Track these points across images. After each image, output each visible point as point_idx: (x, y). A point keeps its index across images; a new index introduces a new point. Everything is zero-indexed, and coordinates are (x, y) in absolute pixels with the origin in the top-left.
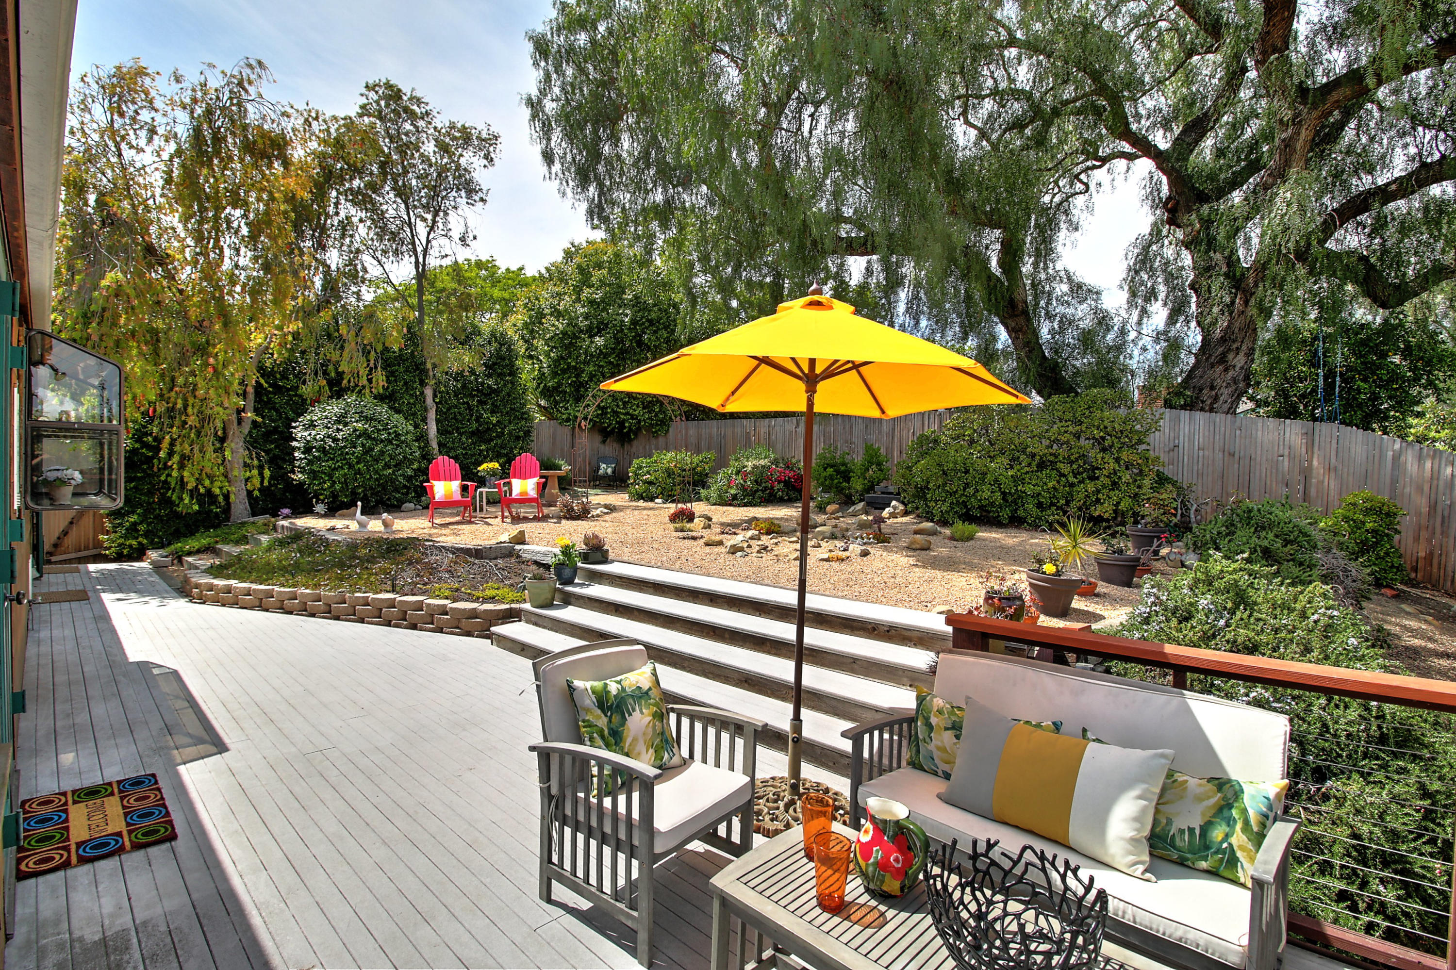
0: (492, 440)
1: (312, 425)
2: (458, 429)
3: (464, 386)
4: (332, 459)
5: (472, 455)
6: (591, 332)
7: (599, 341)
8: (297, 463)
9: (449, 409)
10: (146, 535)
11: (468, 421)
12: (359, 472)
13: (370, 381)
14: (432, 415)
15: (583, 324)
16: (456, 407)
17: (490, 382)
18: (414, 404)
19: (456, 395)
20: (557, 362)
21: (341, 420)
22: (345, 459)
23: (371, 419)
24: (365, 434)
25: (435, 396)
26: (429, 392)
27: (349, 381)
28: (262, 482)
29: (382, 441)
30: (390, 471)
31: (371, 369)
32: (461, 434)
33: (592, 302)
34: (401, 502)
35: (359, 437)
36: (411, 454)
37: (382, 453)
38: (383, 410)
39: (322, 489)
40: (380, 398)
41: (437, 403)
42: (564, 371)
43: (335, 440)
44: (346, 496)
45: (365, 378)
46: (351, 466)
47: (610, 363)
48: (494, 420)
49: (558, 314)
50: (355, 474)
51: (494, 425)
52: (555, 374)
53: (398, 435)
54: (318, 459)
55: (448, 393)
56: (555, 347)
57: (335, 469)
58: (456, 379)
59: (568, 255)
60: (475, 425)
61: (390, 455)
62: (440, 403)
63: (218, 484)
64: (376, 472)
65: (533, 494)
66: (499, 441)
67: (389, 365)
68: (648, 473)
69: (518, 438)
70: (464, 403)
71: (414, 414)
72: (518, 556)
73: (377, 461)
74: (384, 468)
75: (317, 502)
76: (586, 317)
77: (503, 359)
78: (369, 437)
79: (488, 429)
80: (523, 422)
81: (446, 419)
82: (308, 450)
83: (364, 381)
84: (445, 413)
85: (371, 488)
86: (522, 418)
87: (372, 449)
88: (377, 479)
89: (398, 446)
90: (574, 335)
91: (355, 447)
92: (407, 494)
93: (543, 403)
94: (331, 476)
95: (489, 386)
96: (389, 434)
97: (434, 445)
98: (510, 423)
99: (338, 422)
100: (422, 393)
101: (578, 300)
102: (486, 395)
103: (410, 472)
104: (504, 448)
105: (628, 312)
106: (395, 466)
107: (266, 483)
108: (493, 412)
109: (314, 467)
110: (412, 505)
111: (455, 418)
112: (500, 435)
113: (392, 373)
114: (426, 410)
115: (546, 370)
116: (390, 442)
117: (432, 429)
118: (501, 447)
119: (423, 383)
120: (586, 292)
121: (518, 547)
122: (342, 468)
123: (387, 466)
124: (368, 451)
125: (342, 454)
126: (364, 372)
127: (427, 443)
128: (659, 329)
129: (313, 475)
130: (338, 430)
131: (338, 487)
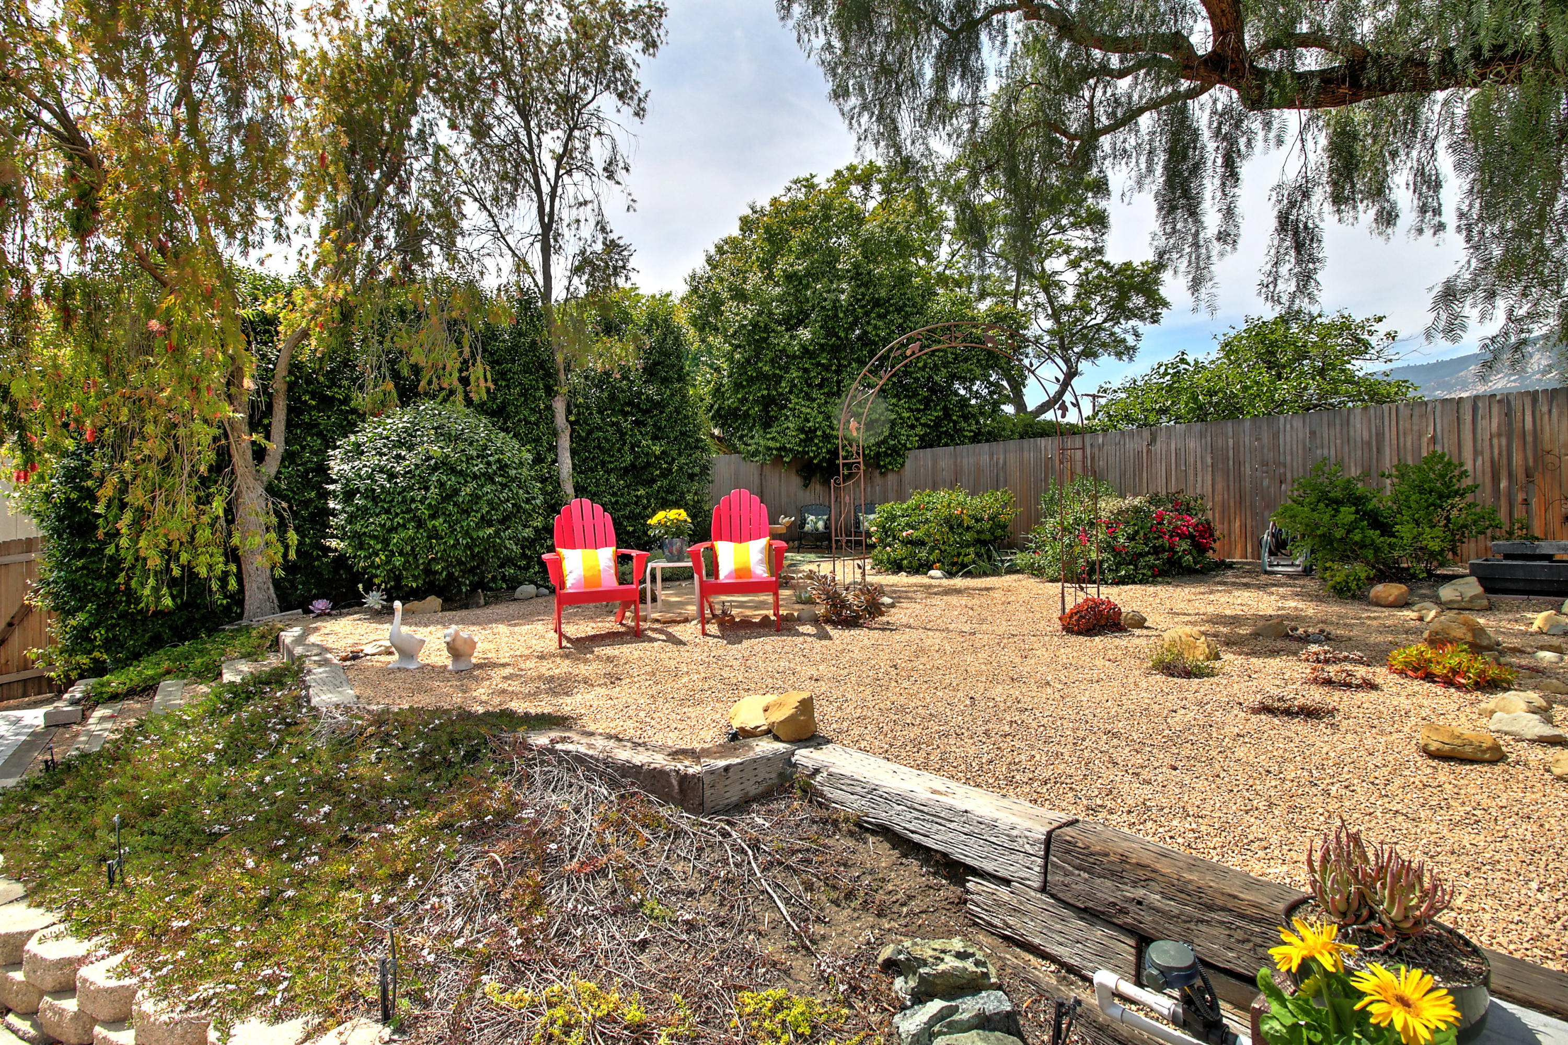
0: (653, 481)
1: (358, 451)
2: (603, 464)
3: (612, 398)
4: (388, 512)
5: (626, 505)
6: (793, 322)
7: (805, 334)
8: (333, 521)
9: (590, 433)
10: (108, 645)
11: (619, 451)
12: (434, 534)
13: (465, 381)
14: (564, 443)
15: (779, 310)
16: (599, 429)
17: (651, 390)
18: (537, 424)
19: (600, 412)
20: (742, 367)
21: (406, 441)
22: (409, 511)
23: (457, 438)
24: (444, 465)
25: (569, 412)
26: (559, 406)
27: (430, 382)
28: (285, 555)
29: (475, 477)
30: (490, 531)
31: (465, 362)
32: (608, 472)
33: (789, 277)
34: (513, 584)
35: (435, 468)
36: (528, 501)
37: (475, 498)
38: (482, 428)
39: (372, 565)
40: (481, 409)
41: (571, 423)
42: (751, 380)
43: (392, 476)
44: (415, 578)
45: (456, 375)
46: (420, 524)
47: (819, 364)
48: (657, 450)
49: (740, 296)
50: (430, 538)
51: (657, 458)
52: (738, 386)
53: (503, 467)
54: (365, 511)
55: (588, 408)
56: (739, 346)
57: (393, 529)
58: (599, 386)
59: (746, 224)
60: (629, 458)
61: (490, 503)
62: (576, 422)
63: (204, 559)
64: (467, 534)
65: (761, 572)
66: (666, 482)
67: (498, 363)
68: (909, 525)
69: (692, 477)
70: (613, 424)
71: (537, 440)
72: (810, 793)
73: (467, 512)
74: (478, 527)
75: (368, 589)
76: (781, 300)
77: (667, 355)
78: (453, 470)
79: (649, 464)
80: (698, 453)
81: (586, 449)
82: (349, 495)
83: (453, 380)
84: (585, 440)
85: (460, 562)
86: (697, 447)
87: (456, 492)
88: (468, 546)
89: (504, 486)
90: (766, 329)
91: (427, 489)
92: (527, 568)
93: (716, 432)
94: (386, 542)
95: (649, 399)
96: (489, 464)
97: (569, 488)
98: (680, 455)
99: (400, 444)
100: (549, 408)
101: (770, 276)
102: (647, 411)
103: (528, 533)
104: (672, 493)
105: (845, 286)
106: (502, 522)
107: (292, 555)
108: (655, 438)
109: (358, 527)
110: (531, 589)
111: (599, 447)
112: (666, 474)
113: (503, 374)
114: (555, 434)
115: (725, 381)
116: (490, 479)
117: (566, 464)
118: (668, 492)
119: (550, 392)
120: (780, 266)
121: (805, 757)
122: (404, 526)
123: (485, 521)
124: (449, 496)
125: (404, 501)
126: (453, 365)
127: (558, 484)
128: (888, 312)
129: (358, 539)
130: (399, 456)
131: (398, 561)
